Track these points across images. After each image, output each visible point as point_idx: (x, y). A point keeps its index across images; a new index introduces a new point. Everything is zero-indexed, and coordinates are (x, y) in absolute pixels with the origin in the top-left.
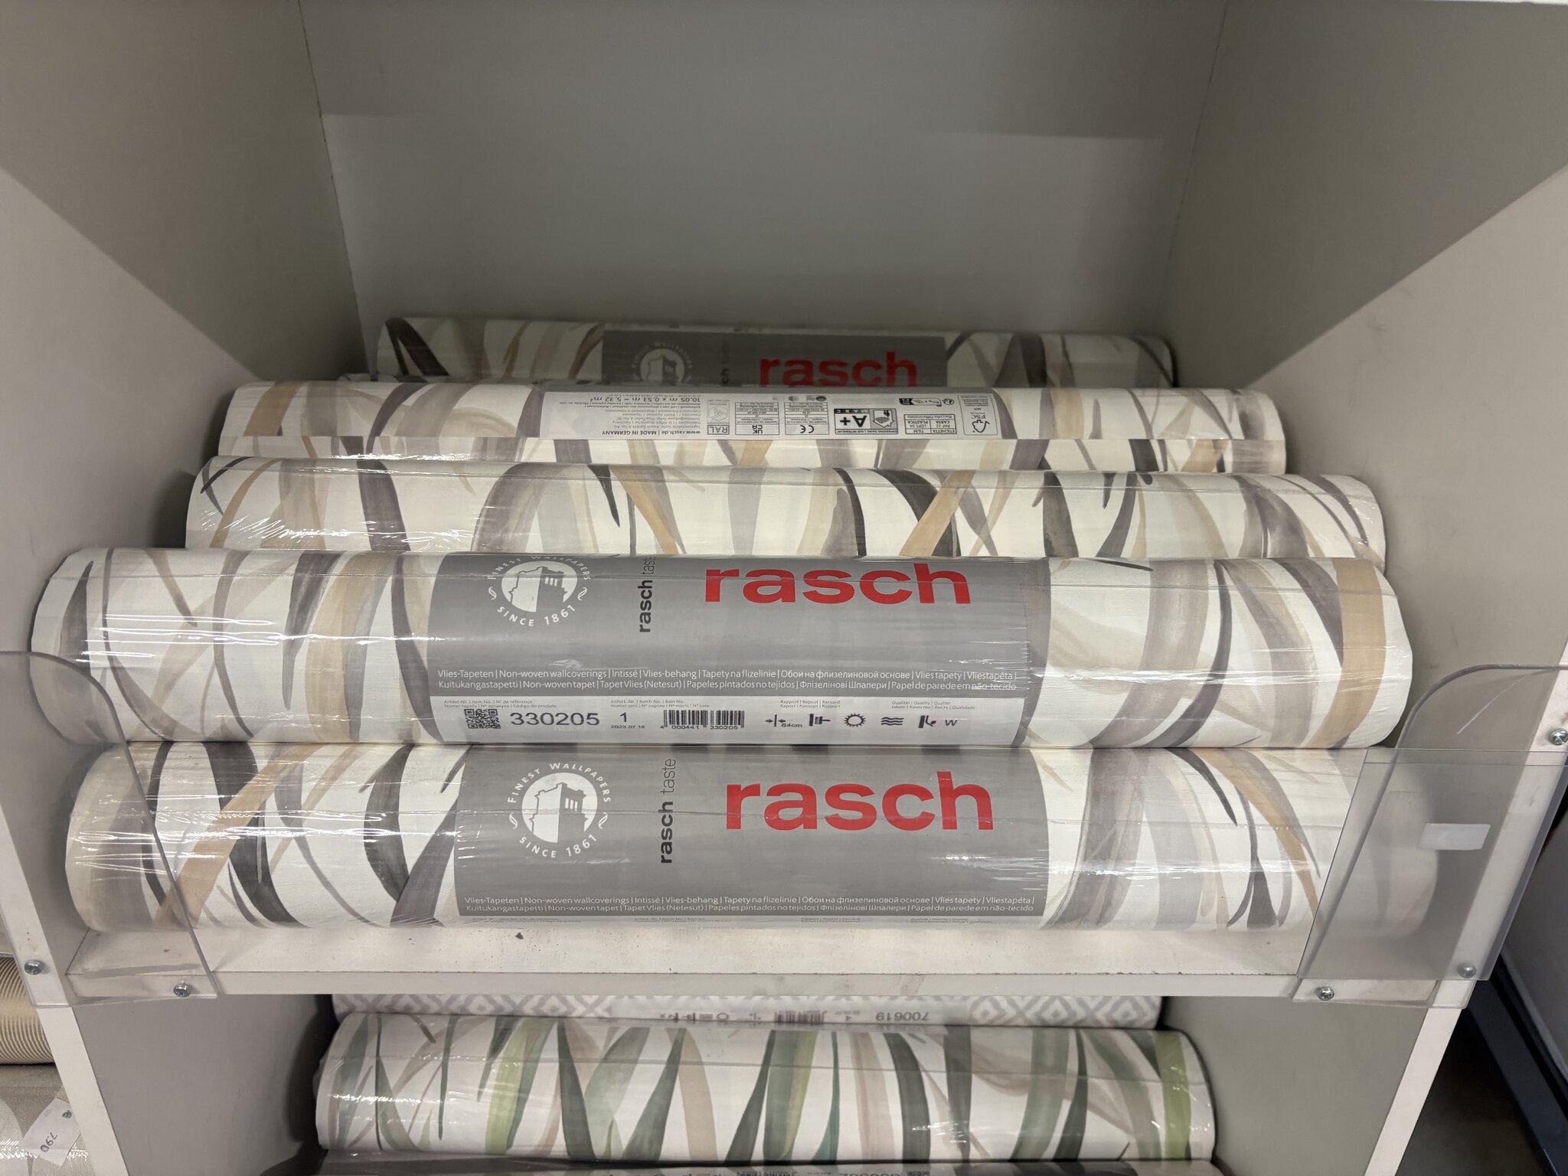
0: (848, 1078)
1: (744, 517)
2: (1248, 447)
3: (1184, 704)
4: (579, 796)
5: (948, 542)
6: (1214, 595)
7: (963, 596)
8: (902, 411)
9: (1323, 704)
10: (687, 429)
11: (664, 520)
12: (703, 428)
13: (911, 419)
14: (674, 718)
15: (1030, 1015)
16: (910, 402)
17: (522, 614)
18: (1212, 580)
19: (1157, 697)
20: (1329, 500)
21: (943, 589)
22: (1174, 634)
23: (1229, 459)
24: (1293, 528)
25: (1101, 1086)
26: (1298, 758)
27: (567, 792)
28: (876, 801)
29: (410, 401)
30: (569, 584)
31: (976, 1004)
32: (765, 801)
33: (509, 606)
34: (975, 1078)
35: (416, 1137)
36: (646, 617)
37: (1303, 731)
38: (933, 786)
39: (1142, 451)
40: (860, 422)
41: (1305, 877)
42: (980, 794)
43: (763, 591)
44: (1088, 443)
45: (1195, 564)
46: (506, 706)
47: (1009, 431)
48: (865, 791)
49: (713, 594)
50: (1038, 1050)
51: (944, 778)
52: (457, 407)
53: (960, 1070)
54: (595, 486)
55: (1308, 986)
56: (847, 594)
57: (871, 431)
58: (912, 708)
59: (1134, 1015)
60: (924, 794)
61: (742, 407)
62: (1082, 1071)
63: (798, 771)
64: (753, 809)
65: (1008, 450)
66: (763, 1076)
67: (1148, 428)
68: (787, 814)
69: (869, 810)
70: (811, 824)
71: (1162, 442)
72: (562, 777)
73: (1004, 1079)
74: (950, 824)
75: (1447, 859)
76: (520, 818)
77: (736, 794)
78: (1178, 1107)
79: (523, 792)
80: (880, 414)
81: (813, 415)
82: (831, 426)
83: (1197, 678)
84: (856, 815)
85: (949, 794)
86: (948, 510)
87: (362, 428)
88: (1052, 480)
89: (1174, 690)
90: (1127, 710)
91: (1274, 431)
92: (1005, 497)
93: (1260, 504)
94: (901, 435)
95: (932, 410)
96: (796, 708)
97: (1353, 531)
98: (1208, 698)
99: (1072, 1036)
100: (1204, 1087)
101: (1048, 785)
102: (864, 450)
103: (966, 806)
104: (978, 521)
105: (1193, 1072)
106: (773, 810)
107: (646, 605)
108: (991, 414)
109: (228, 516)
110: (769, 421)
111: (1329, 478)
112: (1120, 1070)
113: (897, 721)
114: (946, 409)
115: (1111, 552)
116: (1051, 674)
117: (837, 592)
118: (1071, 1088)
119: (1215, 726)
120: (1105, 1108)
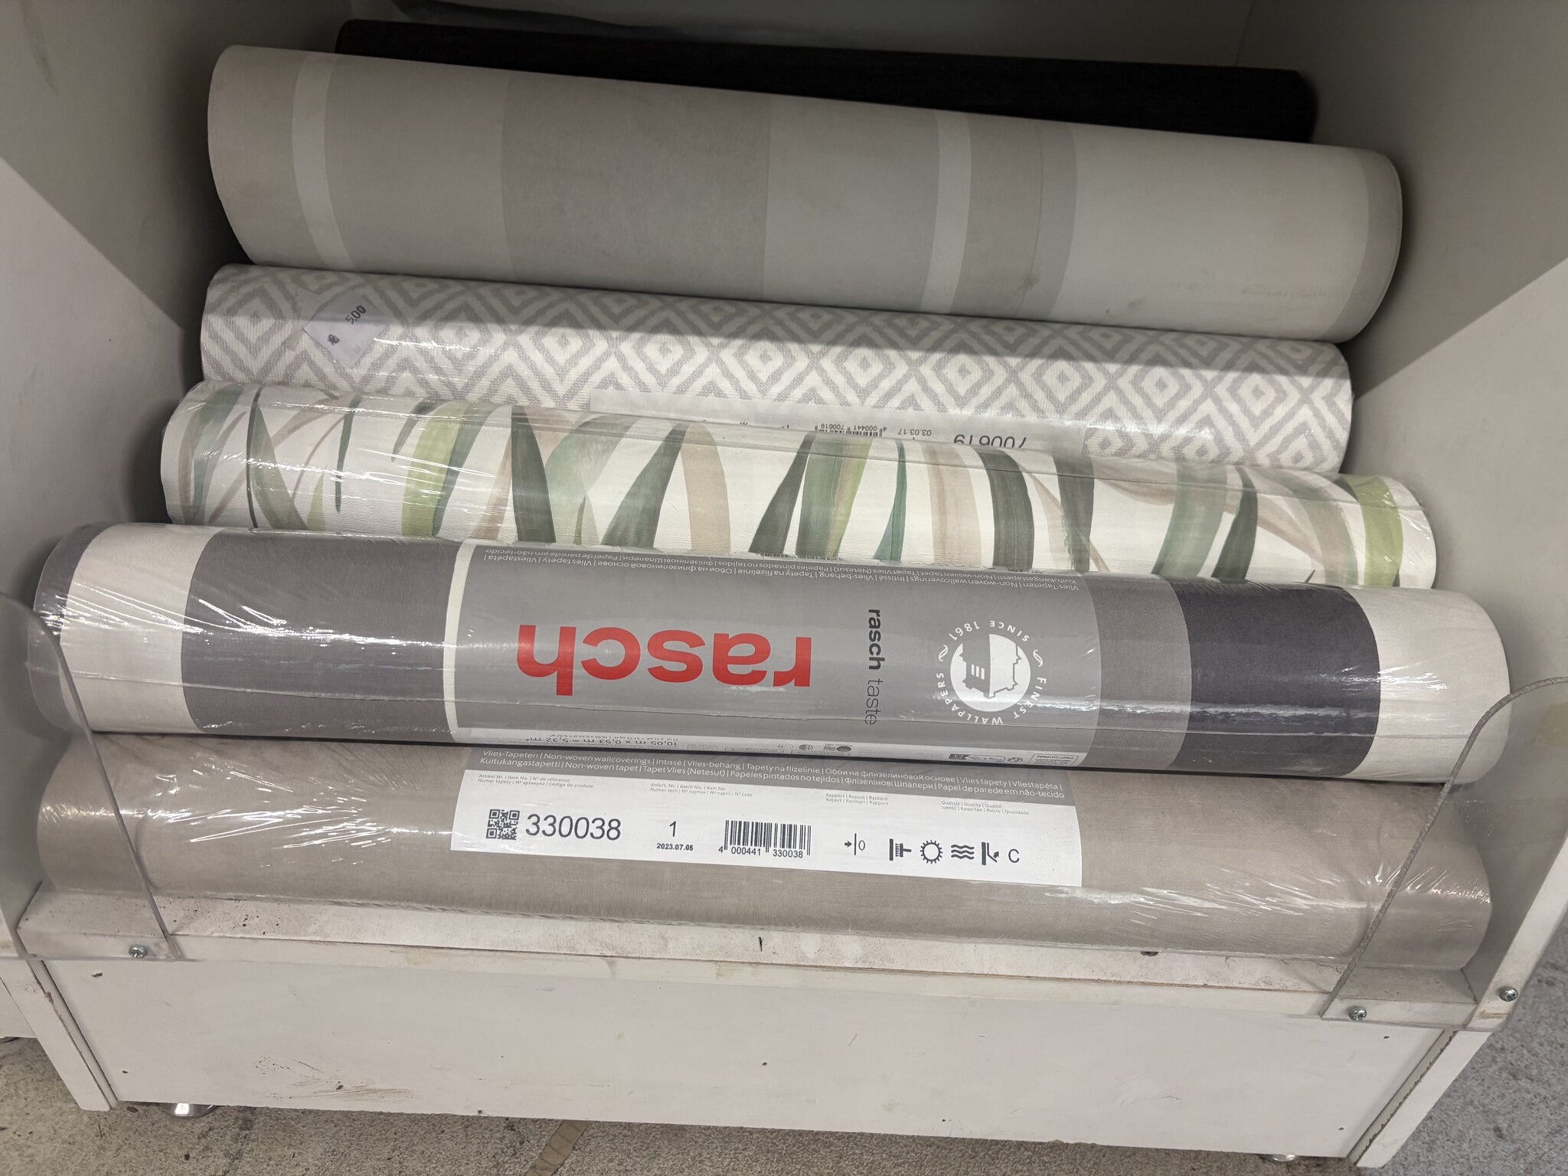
0: (919, 476)
15: (1165, 450)
25: (1277, 502)
34: (1099, 485)
59: (1305, 459)
62: (1248, 489)
66: (799, 460)
73: (1141, 486)
99: (1231, 469)
118: (1236, 502)
120: (1282, 525)
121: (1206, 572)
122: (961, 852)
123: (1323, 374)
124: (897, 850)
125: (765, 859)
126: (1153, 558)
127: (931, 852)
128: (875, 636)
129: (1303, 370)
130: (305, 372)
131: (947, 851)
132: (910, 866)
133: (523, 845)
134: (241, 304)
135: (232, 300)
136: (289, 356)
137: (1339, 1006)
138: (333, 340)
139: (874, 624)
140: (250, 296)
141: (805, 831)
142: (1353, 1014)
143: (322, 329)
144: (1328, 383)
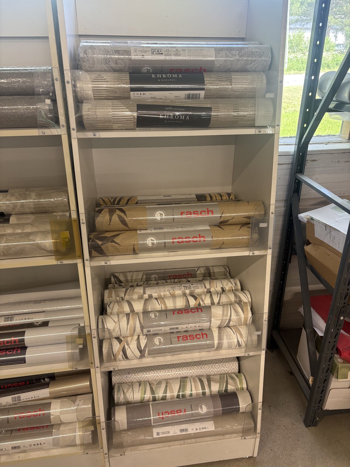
0: (193, 384)
1: (175, 302)
2: (236, 287)
3: (227, 321)
4: (161, 339)
5: (199, 304)
6: (229, 308)
7: (202, 311)
8: (192, 286)
9: (243, 320)
10: (165, 291)
11: (165, 304)
12: (167, 291)
13: (193, 287)
14: (171, 329)
15: (219, 373)
16: (192, 284)
17: (153, 318)
18: (229, 306)
19: (224, 321)
20: (244, 294)
21: (199, 310)
22: (225, 313)
23: (233, 289)
24: (240, 298)
25: (230, 381)
26: (242, 326)
27: (159, 339)
28: (194, 336)
29: (128, 291)
30: (157, 314)
31: (211, 372)
32: (182, 338)
33: (151, 317)
34: (211, 382)
35: (130, 400)
36: (167, 317)
37: (241, 323)
38: (201, 334)
39: (222, 288)
40: (187, 288)
41: (243, 340)
42: (206, 334)
43: (179, 313)
44: (215, 288)
45: (227, 305)
46: (152, 329)
47: (205, 288)
48: (193, 335)
49: (174, 314)
50: (220, 378)
51: (202, 333)
52: (134, 291)
53: (209, 381)
54: (156, 301)
55: (247, 354)
56: (189, 312)
57: (188, 289)
58: (197, 325)
59: (235, 371)
60: (200, 335)
61: (171, 287)
62: (227, 379)
63: (185, 334)
64: (180, 339)
65: (206, 290)
66: (180, 385)
67: (223, 286)
68: (184, 339)
69: (194, 337)
70: (187, 340)
71: (225, 287)
72: (158, 337)
73: (216, 381)
74: (203, 338)
75: (258, 336)
76: (154, 342)
77: (178, 337)
78: (241, 383)
79: (154, 339)
80: (189, 287)
81: (180, 287)
82: (183, 289)
83: (228, 318)
84: (192, 338)
85: (203, 335)
86: (199, 300)
87: (123, 295)
88: (211, 295)
89: (226, 320)
90: (221, 323)
91: (239, 284)
92: (206, 297)
93: (236, 296)
94: (192, 289)
95: (196, 285)
96: (184, 326)
97: (247, 298)
98: (230, 320)
99: (225, 375)
100: (245, 379)
101: (213, 332)
102: (188, 291)
103: (205, 336)
104: (203, 301)
105: (243, 377)
106: (183, 338)
107: (167, 316)
108: (203, 285)
109: (112, 310)
110: (175, 289)
111: (244, 291)
112: (232, 378)
113: (196, 326)
114: (197, 285)
115: (219, 303)
116: (212, 319)
117: (188, 312)
118: (225, 382)
119: (231, 324)
120: (231, 384)
121: (223, 391)
122: (203, 428)
123: (234, 361)
124: (197, 429)
125: (184, 433)
126: (218, 390)
127: (200, 429)
128: (191, 407)
129: (232, 361)
130: (124, 381)
131: (201, 429)
132: (198, 431)
133: (161, 436)
134: (116, 375)
135: (115, 374)
136: (122, 380)
137: (243, 438)
138: (127, 377)
139: (191, 406)
140: (117, 373)
141: (188, 429)
142: (245, 439)
143: (125, 376)
144: (235, 362)
